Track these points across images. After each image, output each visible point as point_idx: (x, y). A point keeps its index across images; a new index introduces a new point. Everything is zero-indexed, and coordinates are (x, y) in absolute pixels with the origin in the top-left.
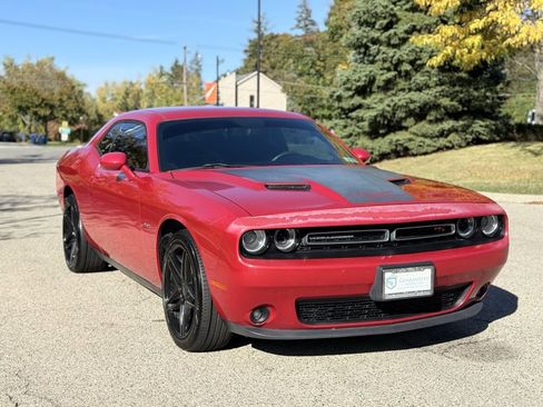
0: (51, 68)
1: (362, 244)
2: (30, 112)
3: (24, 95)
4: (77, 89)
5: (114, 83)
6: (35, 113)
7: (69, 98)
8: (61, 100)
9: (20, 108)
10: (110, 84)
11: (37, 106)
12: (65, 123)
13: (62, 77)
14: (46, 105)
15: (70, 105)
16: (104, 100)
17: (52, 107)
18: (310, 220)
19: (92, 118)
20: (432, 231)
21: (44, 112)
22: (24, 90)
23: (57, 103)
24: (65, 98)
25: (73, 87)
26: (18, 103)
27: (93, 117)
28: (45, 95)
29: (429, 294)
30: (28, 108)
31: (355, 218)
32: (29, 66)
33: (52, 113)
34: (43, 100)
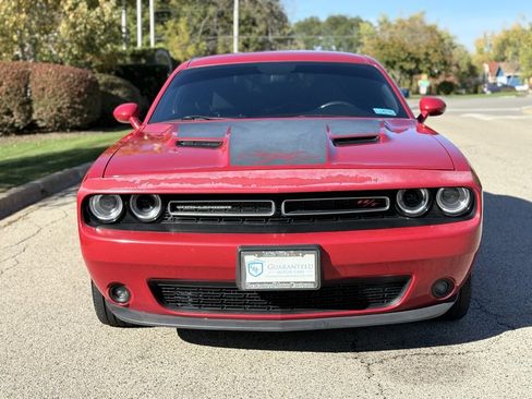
0: (422, 22)
1: (244, 218)
2: (397, 67)
3: (392, 51)
4: (446, 42)
5: (493, 33)
6: (401, 67)
7: (436, 51)
8: (427, 54)
9: (388, 63)
10: (489, 35)
11: (403, 61)
12: (424, 76)
13: (432, 30)
14: (412, 59)
15: (435, 58)
16: (481, 51)
17: (418, 61)
18: (162, 185)
19: (463, 70)
20: (353, 205)
21: (410, 66)
22: (392, 46)
23: (422, 57)
24: (431, 52)
25: (442, 40)
26: (386, 58)
27: (464, 68)
28: (412, 49)
29: (312, 287)
30: (394, 63)
31: (220, 185)
32: (400, 21)
33: (417, 67)
34: (409, 54)
